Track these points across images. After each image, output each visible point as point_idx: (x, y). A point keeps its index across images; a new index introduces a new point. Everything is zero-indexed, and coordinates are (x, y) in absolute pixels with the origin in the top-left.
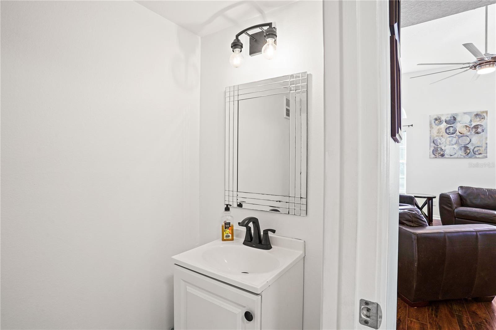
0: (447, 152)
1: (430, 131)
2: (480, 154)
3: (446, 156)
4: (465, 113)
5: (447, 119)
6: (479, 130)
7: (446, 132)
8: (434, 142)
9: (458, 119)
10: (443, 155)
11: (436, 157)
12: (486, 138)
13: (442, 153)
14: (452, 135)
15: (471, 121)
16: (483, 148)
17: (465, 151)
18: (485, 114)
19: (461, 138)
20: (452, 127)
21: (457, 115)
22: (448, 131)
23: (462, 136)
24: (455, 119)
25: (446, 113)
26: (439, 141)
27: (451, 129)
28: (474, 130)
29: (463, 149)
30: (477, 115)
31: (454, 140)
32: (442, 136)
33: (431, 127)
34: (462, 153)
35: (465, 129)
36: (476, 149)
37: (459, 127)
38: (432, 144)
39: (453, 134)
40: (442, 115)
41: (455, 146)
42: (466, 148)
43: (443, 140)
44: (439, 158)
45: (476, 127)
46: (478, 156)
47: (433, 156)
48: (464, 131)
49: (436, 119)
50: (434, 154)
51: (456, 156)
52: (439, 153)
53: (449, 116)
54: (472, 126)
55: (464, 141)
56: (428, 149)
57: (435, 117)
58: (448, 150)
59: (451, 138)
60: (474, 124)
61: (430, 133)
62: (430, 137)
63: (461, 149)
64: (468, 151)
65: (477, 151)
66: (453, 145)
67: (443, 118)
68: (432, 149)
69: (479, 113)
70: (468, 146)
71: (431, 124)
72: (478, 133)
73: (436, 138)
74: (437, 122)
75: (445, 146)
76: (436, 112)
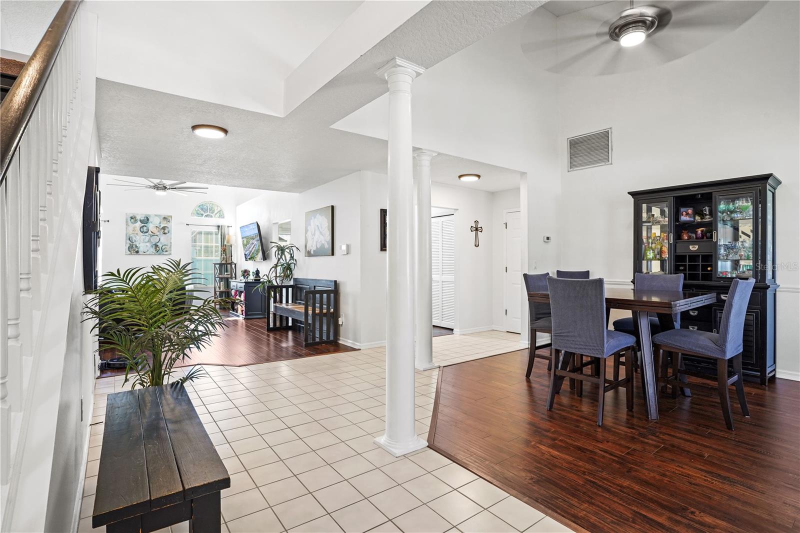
0: (141, 250)
1: (126, 228)
2: (167, 251)
3: (140, 253)
4: (156, 215)
5: (142, 219)
6: (166, 231)
7: (141, 231)
8: (129, 239)
9: (150, 220)
10: (137, 252)
11: (131, 254)
12: (171, 239)
13: (137, 250)
14: (146, 234)
15: (160, 223)
16: (169, 246)
17: (156, 248)
18: (170, 218)
19: (153, 237)
20: (146, 226)
21: (150, 216)
22: (142, 230)
23: (153, 236)
24: (148, 219)
25: (140, 215)
26: (134, 238)
27: (145, 228)
28: (162, 231)
29: (154, 246)
30: (165, 218)
31: (147, 238)
32: (137, 234)
33: (127, 225)
34: (153, 250)
35: (155, 229)
36: (163, 247)
37: (151, 226)
38: (128, 241)
39: (146, 232)
40: (138, 214)
41: (148, 244)
42: (156, 246)
43: (138, 237)
44: (134, 254)
45: (164, 228)
46: (165, 253)
47: (129, 253)
48: (155, 231)
49: (132, 218)
50: (129, 251)
51: (148, 253)
52: (134, 250)
53: (143, 216)
54: (161, 227)
55: (155, 240)
56: (124, 246)
57: (131, 215)
58: (142, 247)
59: (145, 236)
60: (162, 226)
61: (126, 230)
62: (126, 235)
63: (152, 247)
64: (158, 249)
65: (165, 249)
66: (146, 243)
67: (138, 218)
68: (128, 245)
69: (166, 217)
70: (157, 244)
71: (127, 222)
72: (165, 234)
73: (131, 236)
74: (132, 220)
75: (140, 243)
76: (132, 211)
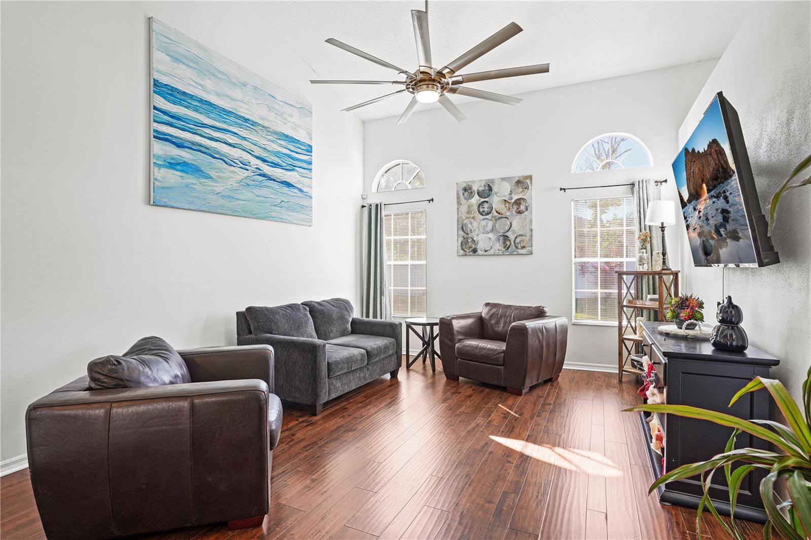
0: (481, 246)
1: (458, 209)
2: (523, 247)
3: (479, 252)
4: (503, 179)
5: (481, 189)
6: (522, 208)
7: (479, 212)
8: (462, 228)
9: (495, 189)
10: (475, 251)
11: (466, 255)
12: (531, 221)
13: (474, 247)
14: (487, 217)
15: (511, 193)
16: (528, 238)
17: (504, 243)
18: (528, 181)
19: (499, 221)
20: (487, 202)
21: (493, 181)
22: (481, 210)
23: (499, 218)
24: (490, 189)
25: (477, 180)
26: (470, 226)
27: (486, 205)
28: (515, 207)
29: (502, 238)
30: (519, 182)
31: (490, 224)
32: (473, 218)
33: (459, 203)
34: (499, 246)
35: (504, 206)
36: (518, 240)
37: (496, 201)
38: (461, 232)
39: (488, 214)
40: (474, 182)
41: (491, 235)
42: (506, 238)
43: (475, 224)
44: (470, 255)
45: (518, 202)
46: (520, 251)
47: (462, 252)
48: (503, 208)
49: (465, 190)
50: (463, 249)
51: (492, 252)
52: (470, 248)
53: (483, 184)
54: (513, 201)
55: (502, 226)
56: (453, 240)
57: (464, 185)
58: (484, 240)
59: (486, 221)
60: (515, 197)
61: (458, 214)
62: (458, 220)
63: (499, 240)
64: (508, 243)
65: (520, 243)
66: (488, 233)
67: (475, 188)
68: (461, 239)
69: (521, 179)
70: (507, 234)
71: (458, 198)
72: (520, 212)
73: (465, 222)
74: (466, 194)
75: (478, 235)
76: (465, 178)
